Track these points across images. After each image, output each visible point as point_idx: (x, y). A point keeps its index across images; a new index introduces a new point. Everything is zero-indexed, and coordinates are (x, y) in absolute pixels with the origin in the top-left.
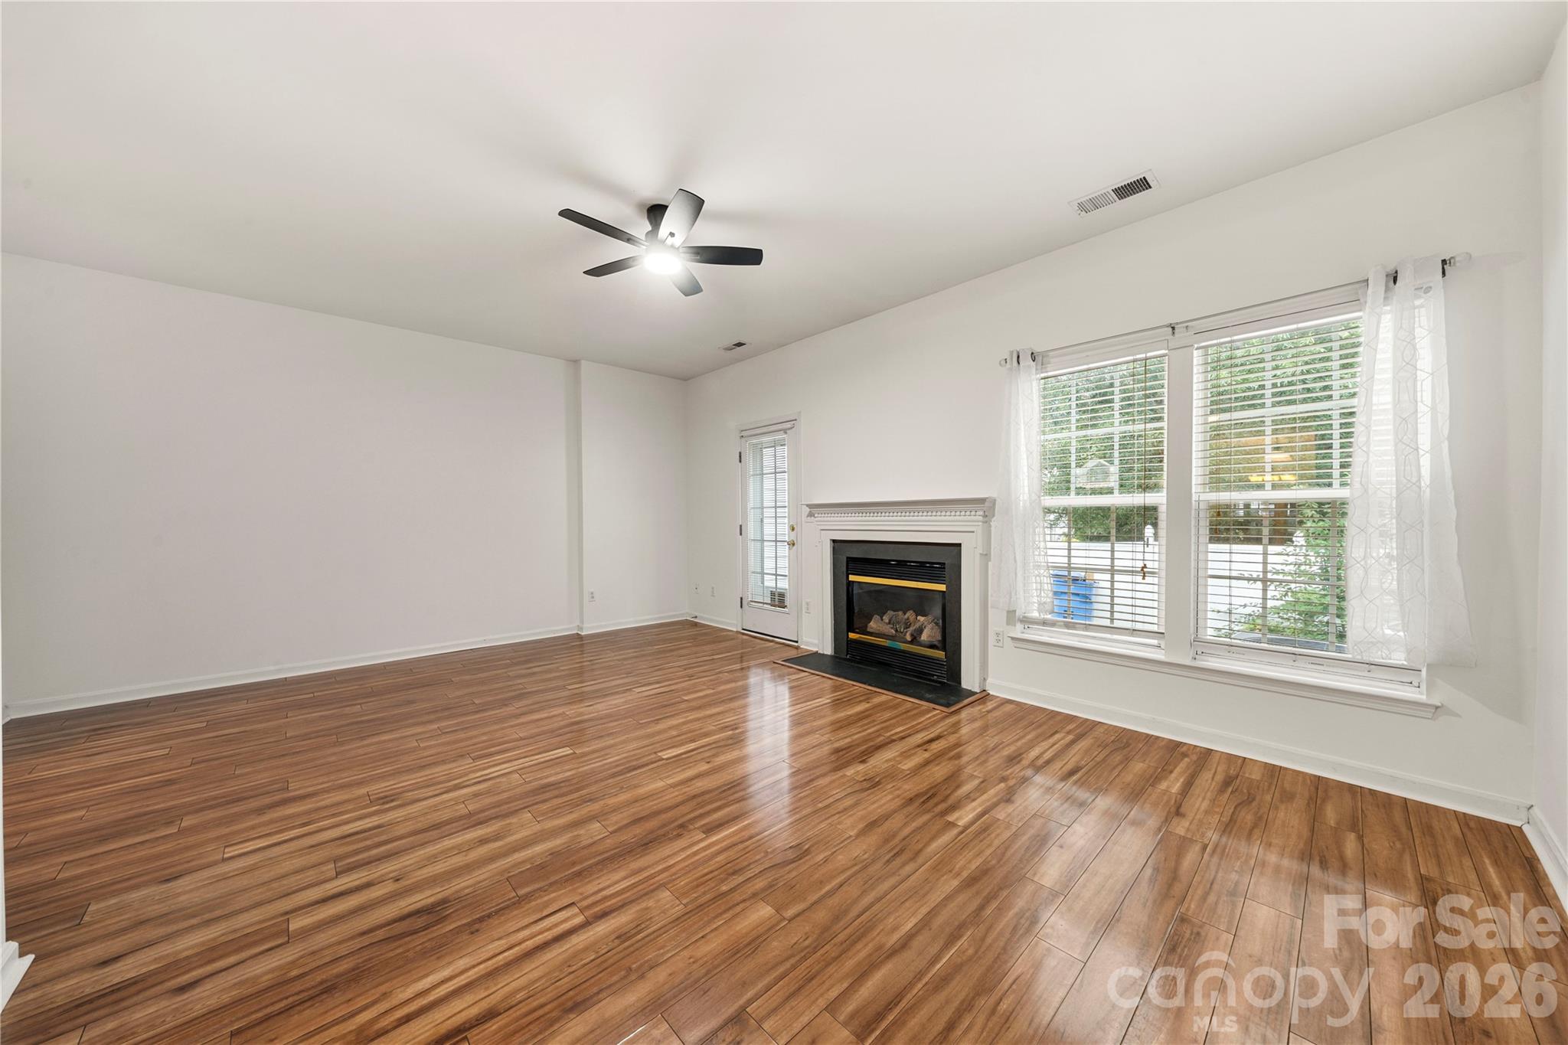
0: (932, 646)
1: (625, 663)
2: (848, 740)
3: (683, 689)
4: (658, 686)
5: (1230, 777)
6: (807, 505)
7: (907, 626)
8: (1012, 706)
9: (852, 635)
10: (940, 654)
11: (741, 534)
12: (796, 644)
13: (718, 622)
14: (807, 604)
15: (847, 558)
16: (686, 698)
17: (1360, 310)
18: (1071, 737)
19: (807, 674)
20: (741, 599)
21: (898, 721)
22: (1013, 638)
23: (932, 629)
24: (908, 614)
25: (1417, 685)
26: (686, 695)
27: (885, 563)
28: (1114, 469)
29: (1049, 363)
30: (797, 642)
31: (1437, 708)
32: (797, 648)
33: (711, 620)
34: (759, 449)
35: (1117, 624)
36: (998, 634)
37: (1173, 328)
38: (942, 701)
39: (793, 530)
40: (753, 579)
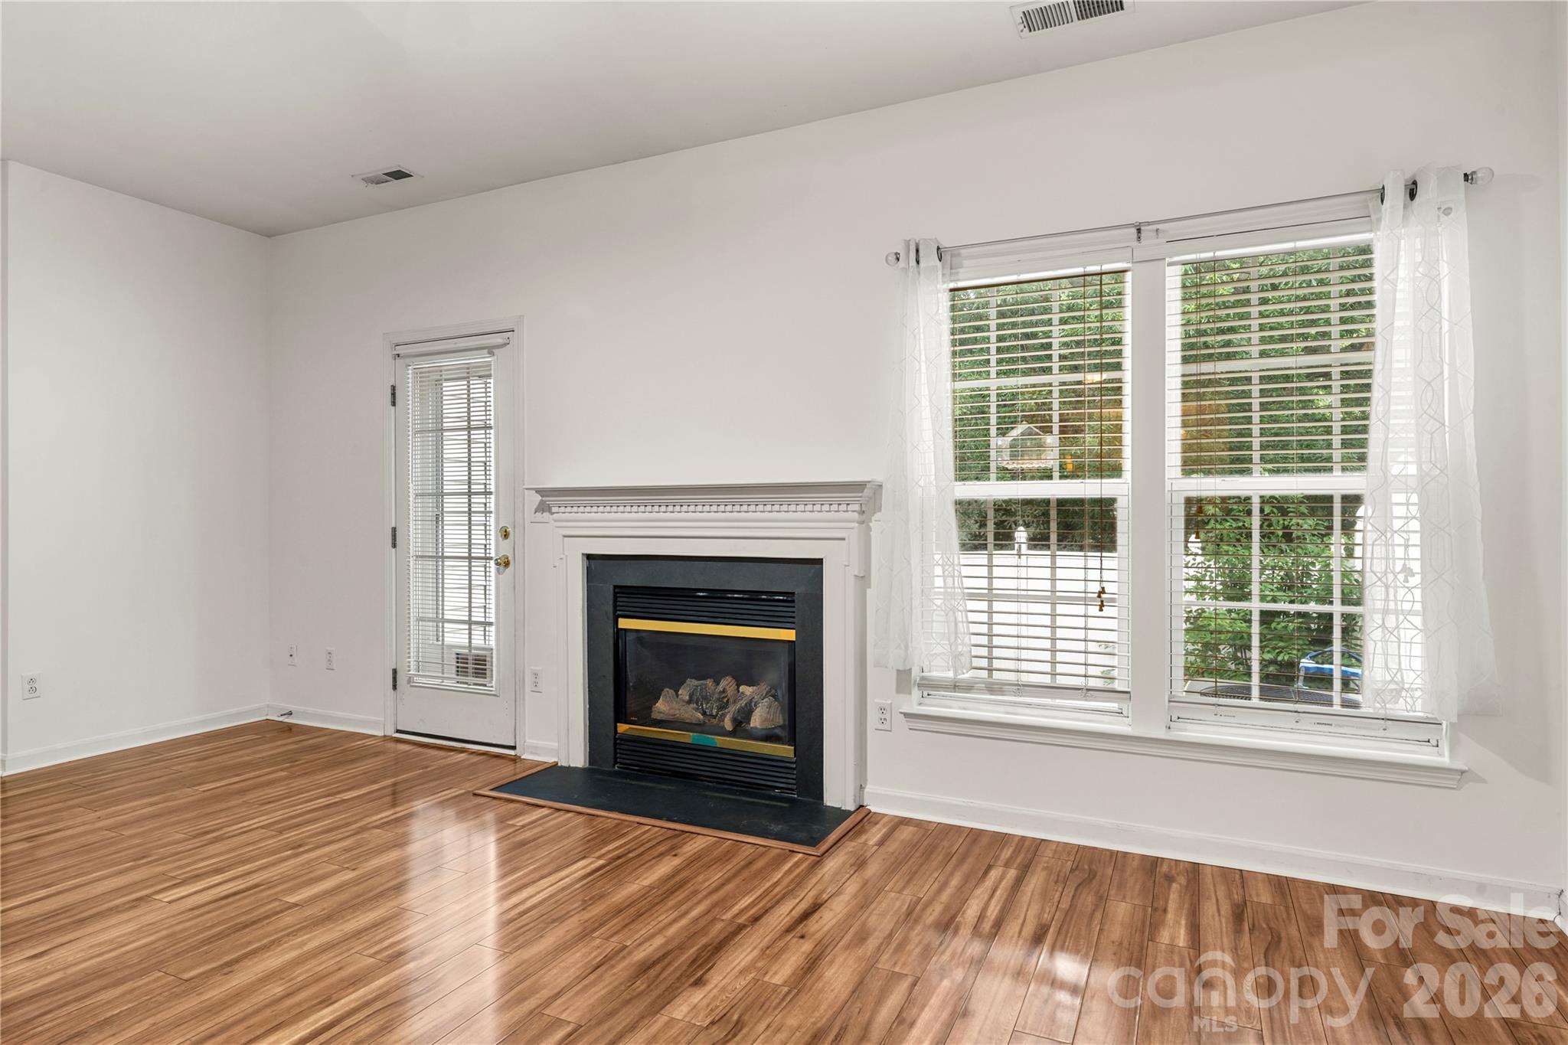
0: (770, 737)
1: (127, 832)
2: (659, 941)
3: (284, 879)
4: (218, 878)
5: (1238, 906)
6: (538, 491)
7: (723, 706)
8: (911, 829)
9: (622, 728)
10: (785, 751)
11: (394, 545)
12: (512, 752)
13: (341, 720)
14: (536, 675)
15: (615, 587)
16: (292, 899)
17: (1371, 231)
18: (1012, 873)
19: (545, 811)
20: (395, 672)
21: (738, 886)
22: (907, 715)
23: (770, 707)
24: (724, 683)
25: (1435, 743)
26: (292, 890)
27: (685, 594)
28: (1052, 440)
29: (961, 267)
30: (513, 748)
31: (1463, 772)
32: (515, 760)
33: (326, 718)
34: (434, 384)
35: (1061, 681)
36: (882, 709)
37: (1139, 231)
38: (802, 835)
39: (506, 536)
40: (418, 636)
